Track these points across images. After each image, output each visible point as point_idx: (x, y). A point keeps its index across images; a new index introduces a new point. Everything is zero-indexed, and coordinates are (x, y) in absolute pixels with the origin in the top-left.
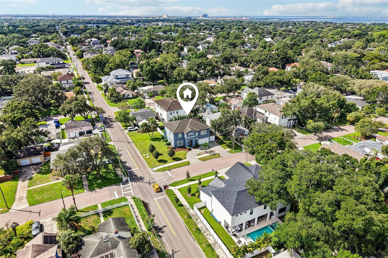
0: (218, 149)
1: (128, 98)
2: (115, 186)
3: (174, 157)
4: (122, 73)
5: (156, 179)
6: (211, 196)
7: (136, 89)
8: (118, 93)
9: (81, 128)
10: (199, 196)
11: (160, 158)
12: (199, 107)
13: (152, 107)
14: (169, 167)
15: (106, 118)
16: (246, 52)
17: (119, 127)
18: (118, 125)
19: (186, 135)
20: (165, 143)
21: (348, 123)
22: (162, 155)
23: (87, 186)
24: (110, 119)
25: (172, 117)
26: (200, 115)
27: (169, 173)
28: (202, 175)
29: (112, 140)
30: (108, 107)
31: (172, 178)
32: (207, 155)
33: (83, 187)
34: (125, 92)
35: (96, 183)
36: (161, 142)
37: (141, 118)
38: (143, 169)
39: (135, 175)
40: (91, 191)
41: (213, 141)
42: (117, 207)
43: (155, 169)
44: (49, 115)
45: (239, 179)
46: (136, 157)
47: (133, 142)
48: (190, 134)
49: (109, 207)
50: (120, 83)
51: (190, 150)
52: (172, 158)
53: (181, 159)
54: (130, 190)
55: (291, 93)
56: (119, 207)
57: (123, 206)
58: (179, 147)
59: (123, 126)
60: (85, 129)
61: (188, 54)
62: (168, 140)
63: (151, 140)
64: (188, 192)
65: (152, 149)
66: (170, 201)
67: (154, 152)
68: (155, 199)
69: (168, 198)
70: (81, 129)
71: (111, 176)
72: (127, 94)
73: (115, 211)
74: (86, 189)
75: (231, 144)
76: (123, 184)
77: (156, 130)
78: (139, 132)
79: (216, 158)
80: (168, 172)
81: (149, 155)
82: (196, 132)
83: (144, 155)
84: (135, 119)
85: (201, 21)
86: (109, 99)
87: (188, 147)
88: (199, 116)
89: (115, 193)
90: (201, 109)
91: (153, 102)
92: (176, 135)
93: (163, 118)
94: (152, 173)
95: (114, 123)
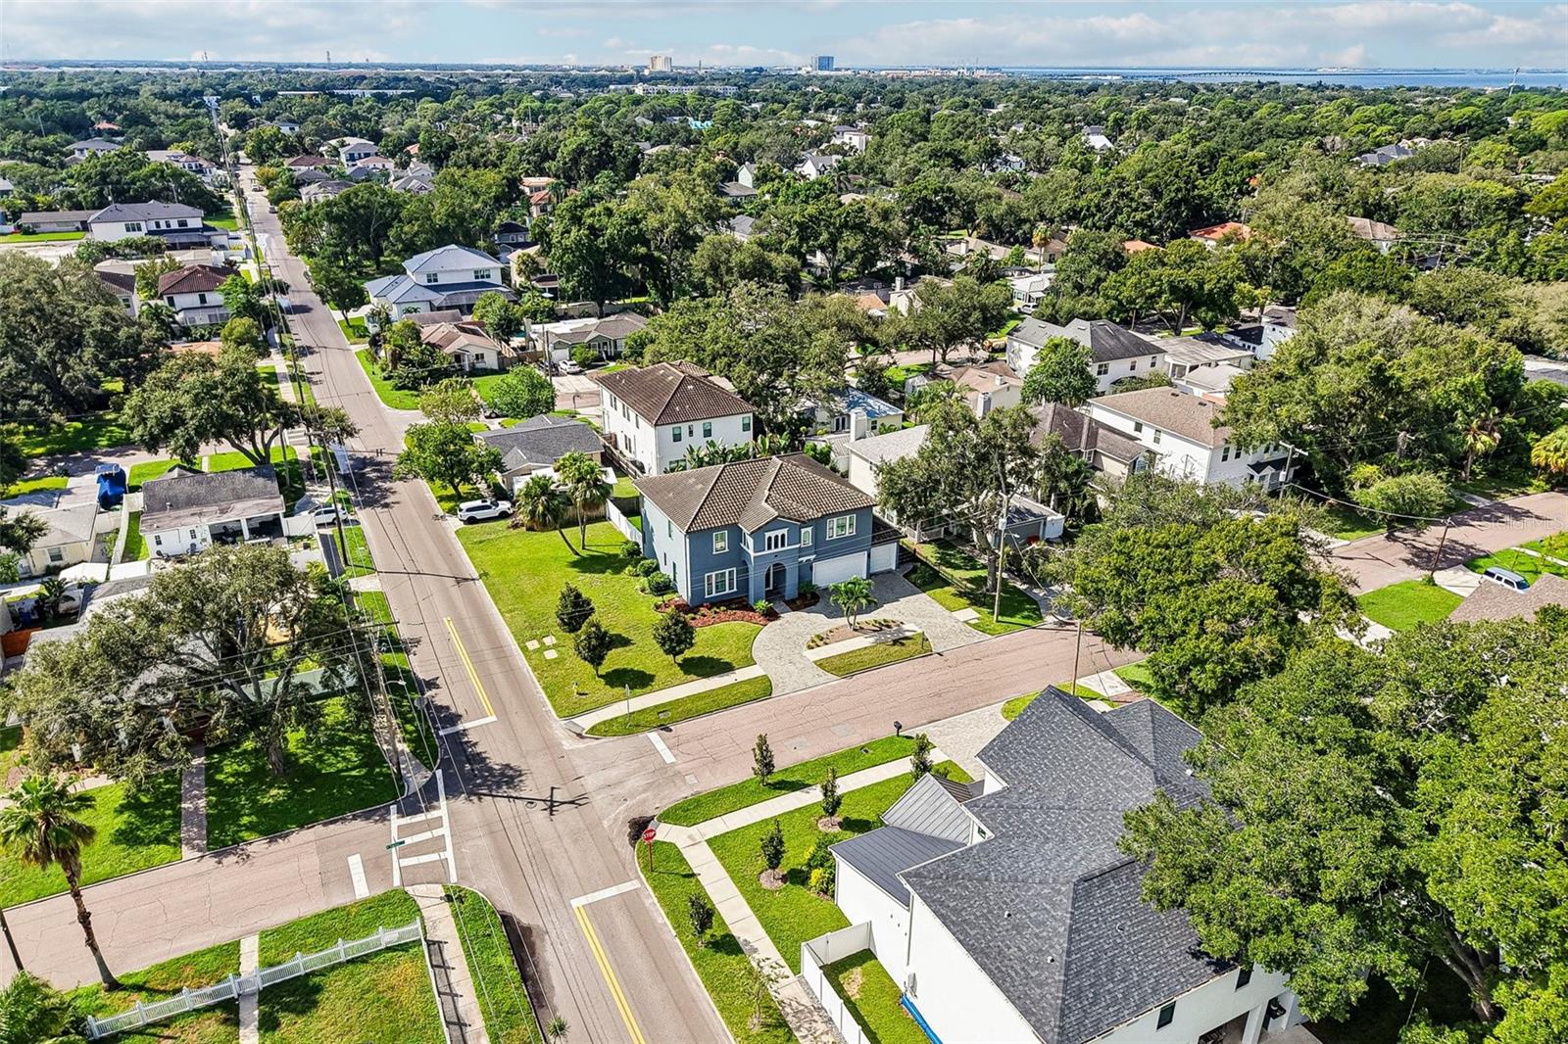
0: (915, 612)
1: (475, 372)
2: (359, 823)
3: (688, 654)
4: (458, 263)
5: (590, 783)
6: (906, 901)
7: (518, 333)
8: (433, 345)
9: (224, 505)
10: (828, 888)
11: (615, 659)
12: (812, 410)
13: (586, 412)
14: (660, 709)
15: (363, 463)
16: (1007, 183)
17: (422, 503)
18: (418, 494)
19: (750, 541)
20: (644, 580)
21: (1535, 482)
22: (625, 642)
23: (200, 827)
24: (380, 464)
25: (679, 451)
26: (821, 446)
27: (660, 746)
28: (843, 756)
29: (379, 564)
30: (379, 411)
31: (677, 773)
32: (862, 642)
33: (177, 828)
34: (463, 340)
35: (255, 802)
36: (622, 575)
37: (529, 459)
38: (520, 722)
39: (479, 759)
40: (217, 855)
41: (890, 572)
42: (352, 961)
43: (586, 722)
44: (89, 447)
45: (1070, 797)
46: (488, 655)
47: (484, 575)
48: (772, 534)
49: (300, 963)
50: (448, 308)
51: (771, 615)
52: (680, 659)
53: (726, 668)
54: (437, 844)
55: (1232, 345)
56: (363, 960)
57: (388, 949)
58: (714, 604)
59: (441, 499)
60: (244, 512)
61: (757, 192)
62: (657, 568)
63: (574, 564)
64: (763, 862)
65: (576, 612)
66: (661, 917)
67: (584, 628)
68: (577, 903)
69: (651, 899)
70: (223, 512)
71: (346, 761)
72: (474, 351)
73: (334, 984)
74: (189, 841)
75: (979, 587)
76: (401, 813)
77: (604, 518)
78: (515, 526)
79: (911, 657)
80: (654, 736)
81: (558, 646)
82: (804, 524)
83: (533, 645)
84: (497, 463)
85: (809, 80)
86: (389, 378)
87: (762, 604)
88: (814, 449)
89: (355, 862)
90: (822, 416)
91: (593, 387)
92: (698, 537)
93: (639, 458)
94: (569, 744)
95: (398, 485)
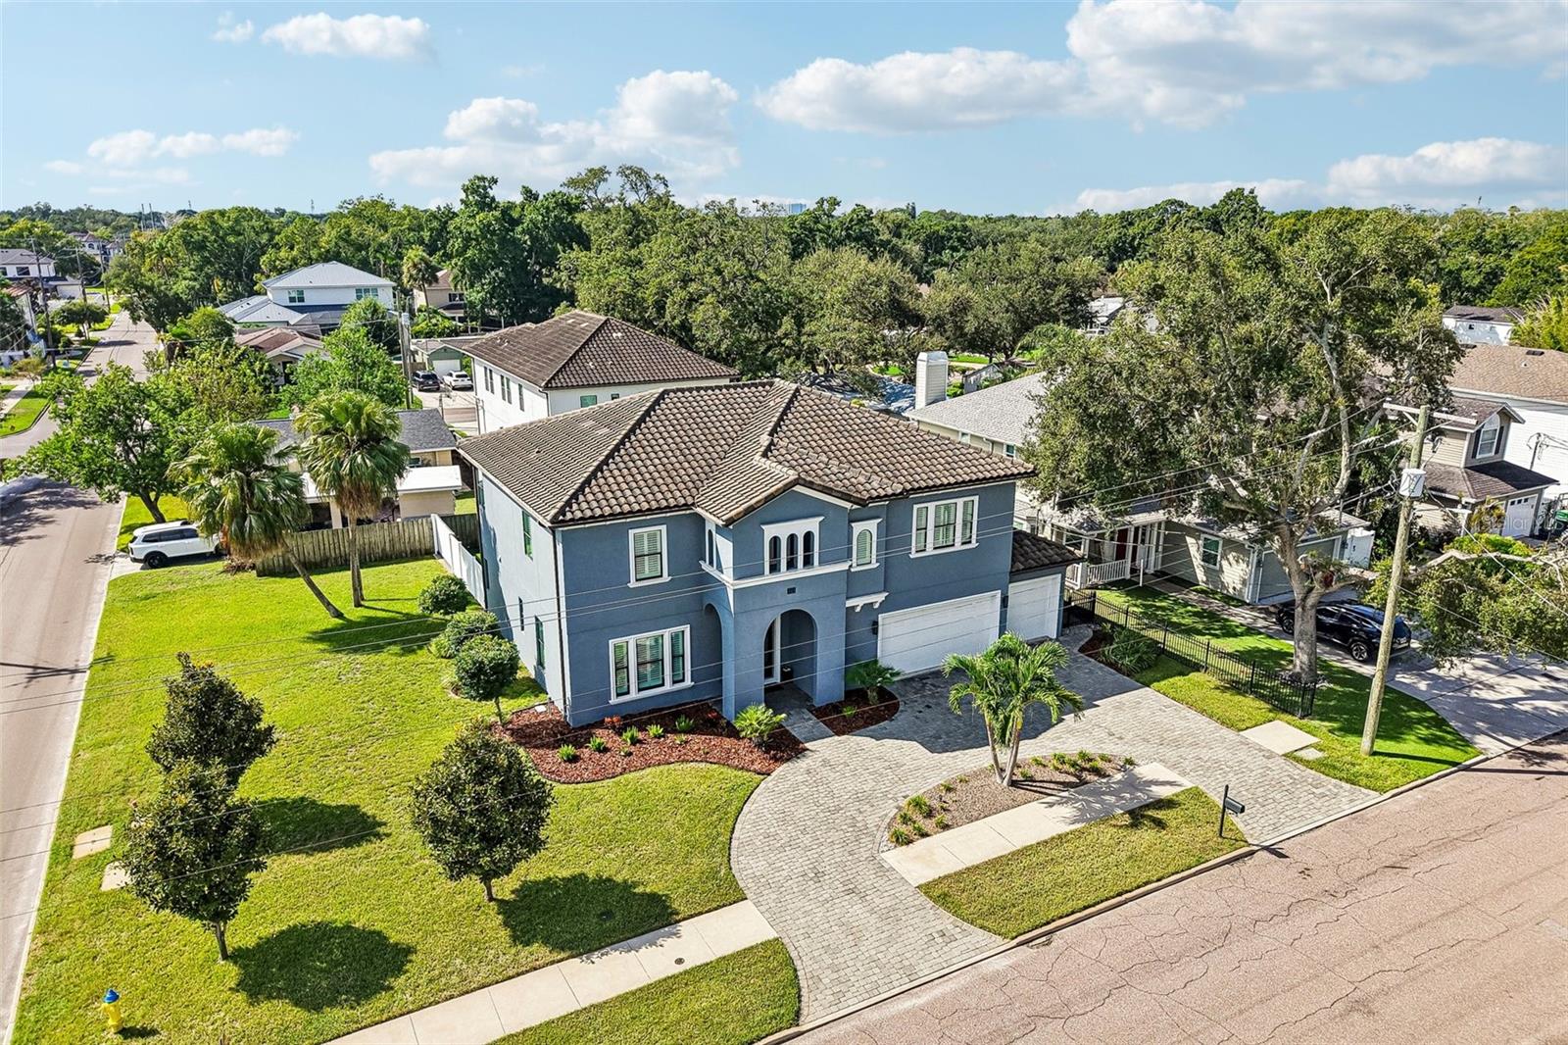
17: (90, 536)
19: (725, 548)
32: (1042, 820)
34: (299, 342)
36: (422, 656)
47: (104, 661)
51: (782, 746)
58: (634, 718)
63: (322, 635)
82: (860, 509)
87: (757, 716)
92: (587, 541)
95: (66, 512)
